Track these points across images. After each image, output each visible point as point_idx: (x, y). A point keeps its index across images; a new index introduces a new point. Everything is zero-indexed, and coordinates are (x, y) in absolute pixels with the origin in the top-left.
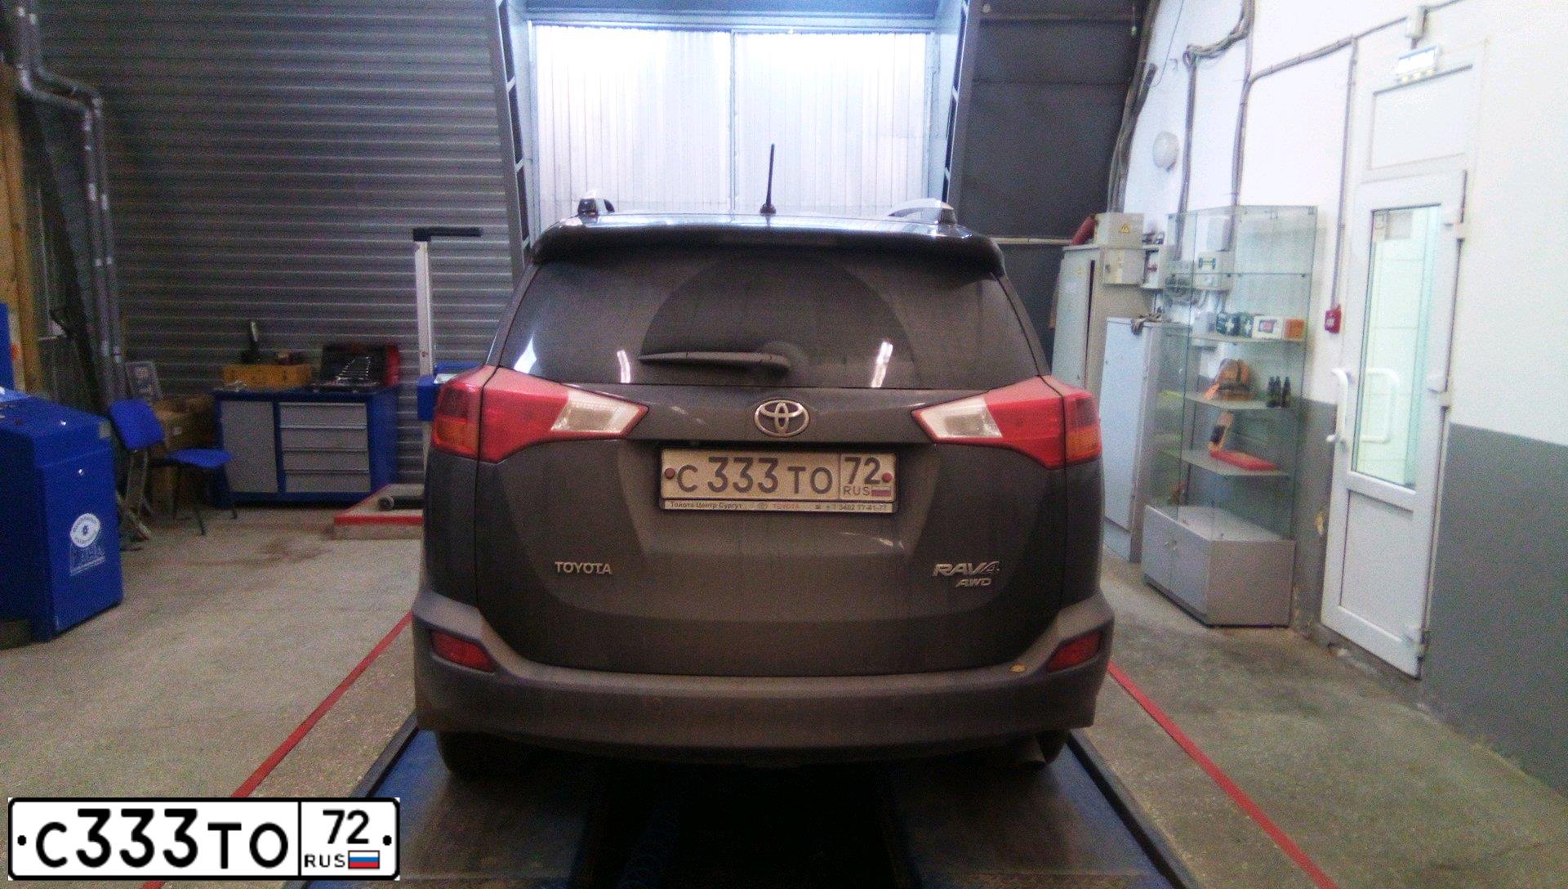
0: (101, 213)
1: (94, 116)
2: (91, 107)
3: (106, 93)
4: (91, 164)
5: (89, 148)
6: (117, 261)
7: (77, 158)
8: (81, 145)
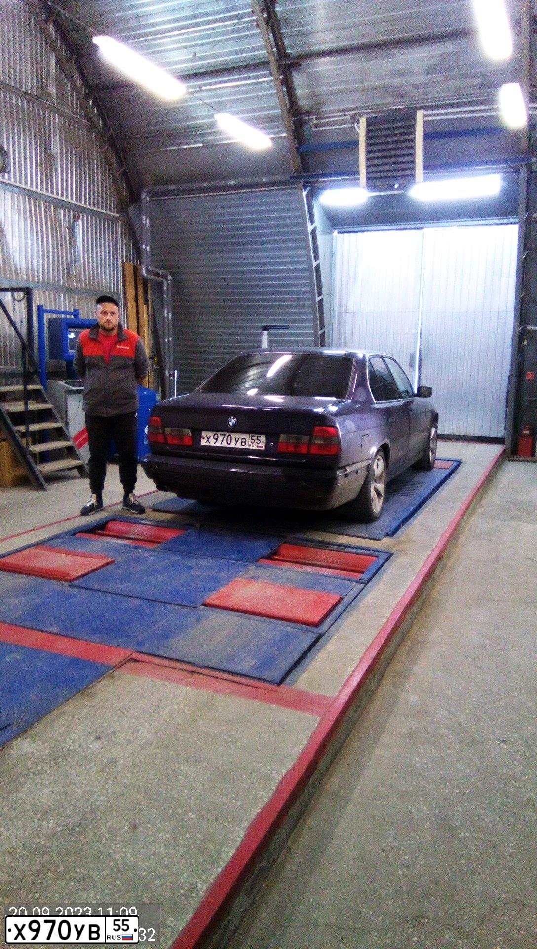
0: (168, 320)
1: (168, 283)
2: (167, 280)
3: (172, 274)
4: (166, 302)
5: (165, 296)
6: (173, 339)
7: (161, 300)
8: (162, 294)
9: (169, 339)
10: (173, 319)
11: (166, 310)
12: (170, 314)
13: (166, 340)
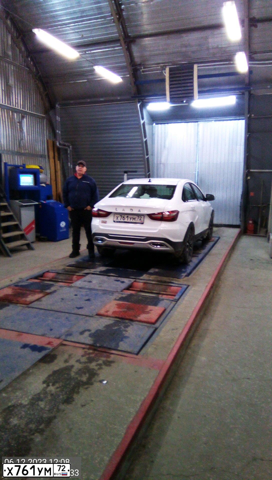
0: (71, 169)
1: (70, 150)
3: (73, 145)
4: (69, 159)
5: (69, 156)
7: (67, 158)
8: (67, 155)
11: (69, 163)
12: (72, 166)
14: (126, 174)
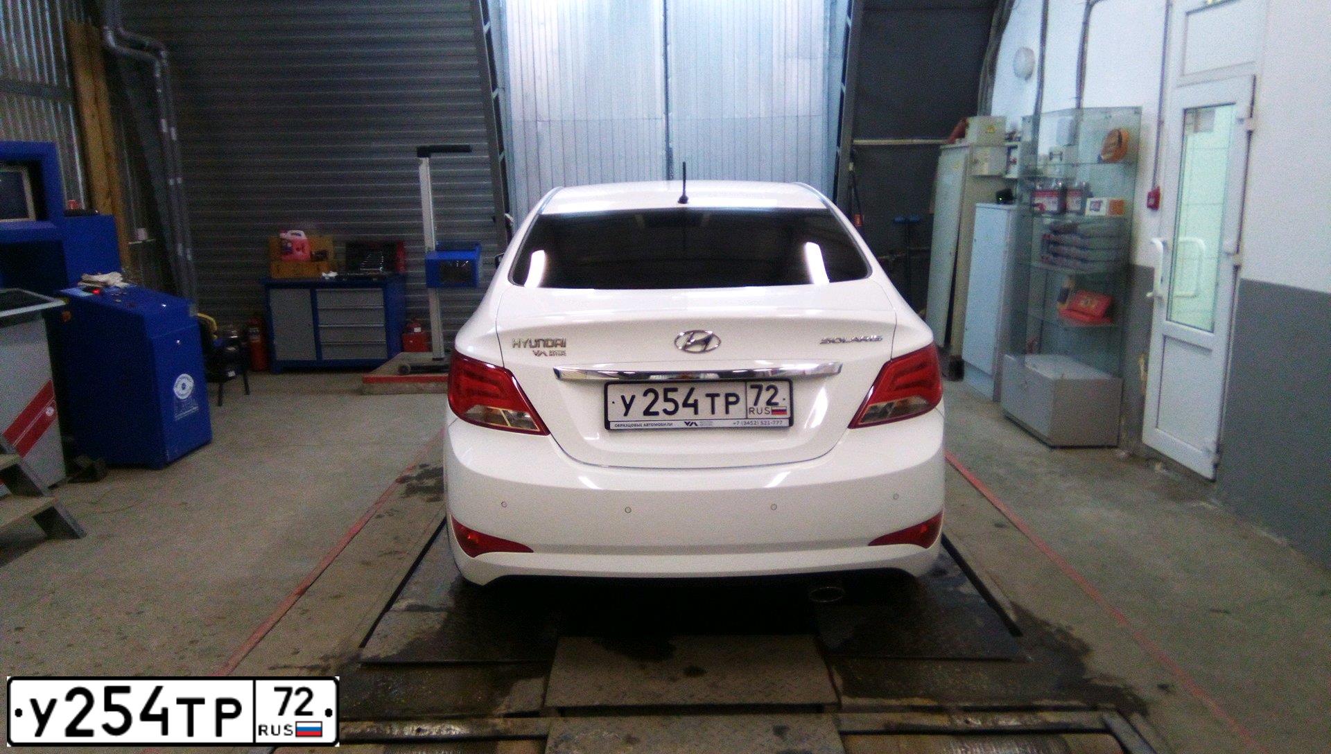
0: (172, 142)
1: (162, 65)
2: (159, 57)
3: (170, 46)
4: (162, 103)
5: (159, 91)
6: (185, 180)
7: (152, 101)
8: (153, 89)
9: (176, 182)
10: (181, 139)
11: (164, 122)
12: (173, 130)
13: (171, 182)
14: (425, 161)
